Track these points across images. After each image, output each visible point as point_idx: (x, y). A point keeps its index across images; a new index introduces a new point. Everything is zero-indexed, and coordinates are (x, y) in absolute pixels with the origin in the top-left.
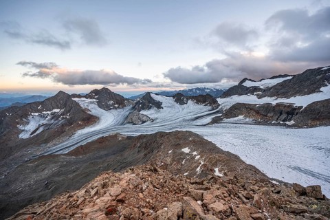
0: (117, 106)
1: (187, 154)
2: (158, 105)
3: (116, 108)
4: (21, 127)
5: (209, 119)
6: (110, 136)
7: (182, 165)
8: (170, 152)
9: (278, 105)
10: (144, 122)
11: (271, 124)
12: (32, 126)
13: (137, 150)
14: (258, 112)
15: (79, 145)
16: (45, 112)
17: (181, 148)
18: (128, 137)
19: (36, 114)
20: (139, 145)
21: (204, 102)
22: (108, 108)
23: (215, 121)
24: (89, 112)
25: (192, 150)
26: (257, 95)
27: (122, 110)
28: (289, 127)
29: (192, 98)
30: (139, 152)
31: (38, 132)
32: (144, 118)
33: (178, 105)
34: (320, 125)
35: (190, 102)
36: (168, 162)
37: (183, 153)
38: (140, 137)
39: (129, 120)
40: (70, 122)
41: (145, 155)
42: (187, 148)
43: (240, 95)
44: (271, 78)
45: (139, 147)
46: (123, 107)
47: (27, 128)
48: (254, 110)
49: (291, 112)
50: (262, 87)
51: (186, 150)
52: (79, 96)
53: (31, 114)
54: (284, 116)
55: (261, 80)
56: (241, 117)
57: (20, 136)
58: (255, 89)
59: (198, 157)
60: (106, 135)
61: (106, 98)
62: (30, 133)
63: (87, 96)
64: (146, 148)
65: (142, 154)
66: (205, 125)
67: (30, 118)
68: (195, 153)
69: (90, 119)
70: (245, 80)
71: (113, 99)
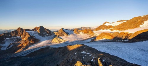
0: (47, 35)
1: (85, 54)
2: (67, 34)
3: (47, 36)
4: (2, 45)
5: (90, 40)
7: (83, 59)
8: (75, 53)
9: (121, 33)
10: (61, 42)
11: (118, 41)
13: (58, 53)
15: (31, 52)
16: (12, 38)
17: (81, 52)
18: (54, 48)
19: (8, 39)
20: (59, 51)
22: (43, 36)
24: (35, 38)
25: (87, 52)
26: (111, 29)
27: (50, 37)
30: (60, 54)
31: (10, 47)
32: (61, 40)
34: (140, 41)
35: (81, 33)
36: (76, 58)
37: (82, 54)
38: (60, 48)
39: (54, 41)
41: (63, 56)
42: (84, 52)
43: (104, 29)
44: (117, 22)
45: (60, 52)
46: (50, 35)
47: (4, 45)
48: (111, 36)
49: (127, 36)
50: (113, 26)
52: (29, 30)
53: (5, 39)
54: (123, 38)
55: (113, 23)
56: (104, 39)
57: (1, 49)
58: (110, 27)
59: (90, 55)
62: (6, 47)
64: (63, 52)
66: (89, 42)
67: (5, 40)
68: (88, 54)
69: (36, 41)
70: (106, 22)
71: (46, 32)
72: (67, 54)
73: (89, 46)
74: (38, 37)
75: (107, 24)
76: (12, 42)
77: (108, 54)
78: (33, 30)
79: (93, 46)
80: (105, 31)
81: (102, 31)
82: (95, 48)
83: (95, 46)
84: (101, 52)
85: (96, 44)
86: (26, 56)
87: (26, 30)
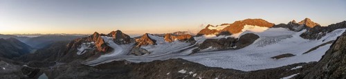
0: (125, 42)
1: (184, 74)
2: (154, 42)
4: (78, 49)
5: (190, 51)
6: (120, 61)
8: (168, 74)
9: (228, 38)
10: (143, 54)
11: (227, 50)
12: (82, 49)
13: (138, 72)
14: (219, 44)
16: (88, 43)
17: (178, 70)
19: (84, 43)
22: (119, 43)
23: (195, 52)
24: (108, 45)
25: (188, 71)
26: (216, 35)
27: (128, 45)
28: (235, 49)
29: (177, 37)
31: (84, 52)
32: (144, 51)
35: (175, 40)
37: (180, 73)
38: (141, 64)
39: (132, 52)
41: (145, 76)
43: (207, 34)
45: (140, 70)
46: (129, 43)
48: (217, 42)
49: (234, 41)
50: (218, 30)
51: (183, 71)
52: (104, 35)
53: (82, 43)
54: (232, 44)
55: (217, 26)
56: (210, 47)
57: (77, 53)
58: (215, 31)
59: (195, 75)
60: (117, 60)
61: (120, 37)
62: (81, 52)
64: (145, 71)
65: (142, 76)
66: (189, 55)
67: (82, 45)
68: (191, 73)
69: (109, 49)
70: (209, 25)
71: (123, 37)
72: (153, 75)
73: (191, 60)
75: (210, 28)
76: (86, 48)
77: (220, 68)
78: (109, 35)
79: (196, 60)
80: (209, 36)
81: (206, 37)
82: (200, 63)
83: (199, 60)
84: (210, 68)
85: (200, 57)
86: (95, 67)
87: (102, 35)
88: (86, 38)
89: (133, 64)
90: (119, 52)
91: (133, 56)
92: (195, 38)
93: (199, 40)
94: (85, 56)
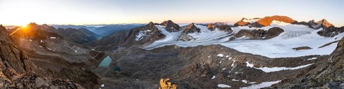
1: (222, 57)
2: (199, 30)
3: (174, 31)
4: (136, 36)
5: (227, 39)
6: (170, 46)
7: (220, 64)
9: (259, 30)
10: (189, 40)
12: (139, 36)
13: (185, 55)
14: (251, 34)
17: (217, 54)
19: (142, 31)
20: (186, 52)
21: (224, 29)
22: (170, 31)
23: (231, 39)
24: (161, 32)
25: (225, 55)
26: (249, 26)
28: (263, 39)
29: (217, 27)
31: (141, 39)
32: (190, 38)
33: (209, 31)
35: (216, 29)
37: (219, 57)
38: (188, 48)
39: (181, 38)
40: (153, 36)
43: (242, 26)
46: (178, 31)
49: (264, 33)
50: (251, 23)
51: (221, 55)
52: (158, 24)
53: (140, 31)
54: (261, 35)
55: (250, 20)
56: (244, 37)
57: (136, 39)
58: (248, 23)
59: (230, 58)
61: (170, 26)
62: (139, 39)
63: (161, 24)
64: (191, 54)
65: (188, 58)
66: (227, 42)
68: (227, 56)
69: (162, 36)
70: (244, 19)
71: (173, 26)
72: (197, 57)
74: (164, 32)
75: (245, 21)
76: (143, 35)
80: (244, 28)
81: (241, 28)
84: (242, 53)
86: (150, 51)
87: (156, 24)
88: (143, 27)
89: (181, 48)
90: (170, 38)
91: (182, 41)
92: (232, 28)
93: (236, 30)
94: (141, 42)
